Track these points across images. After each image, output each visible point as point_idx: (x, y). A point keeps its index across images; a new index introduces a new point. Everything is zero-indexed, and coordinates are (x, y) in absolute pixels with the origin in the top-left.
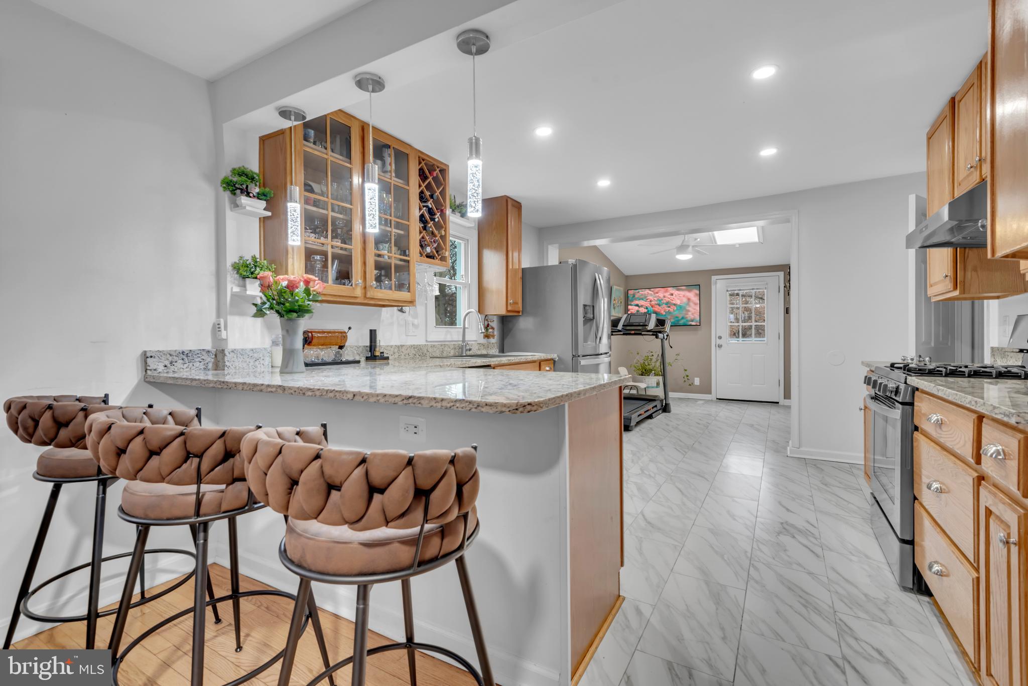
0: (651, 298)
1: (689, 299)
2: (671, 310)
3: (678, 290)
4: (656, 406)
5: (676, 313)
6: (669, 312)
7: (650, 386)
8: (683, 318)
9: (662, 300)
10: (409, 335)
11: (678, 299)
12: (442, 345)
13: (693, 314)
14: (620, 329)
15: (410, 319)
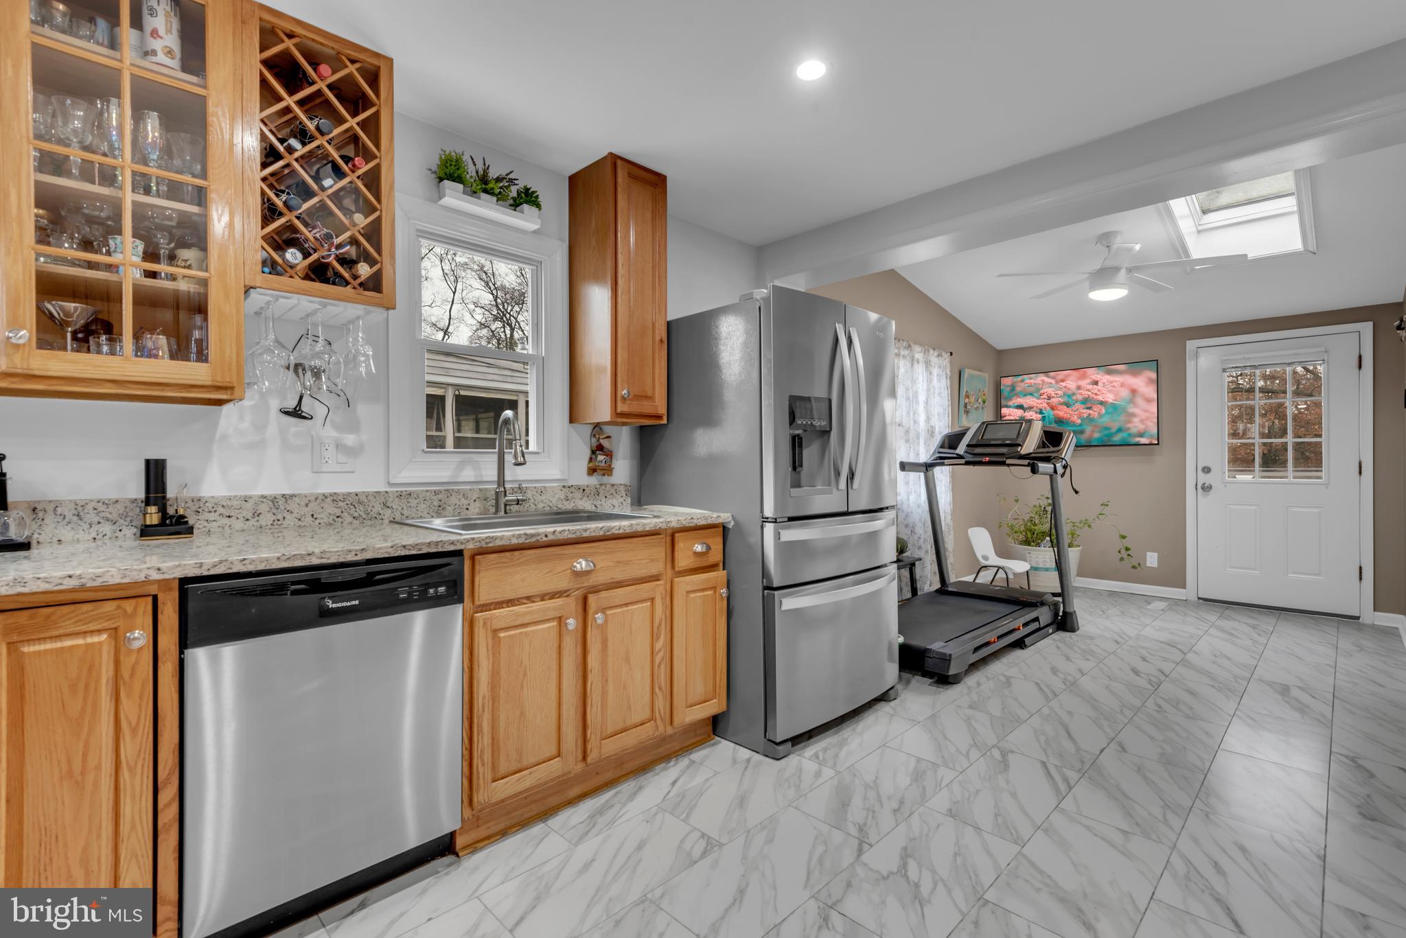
0: (1050, 391)
1: (1134, 392)
2: (1094, 413)
3: (1109, 373)
4: (1036, 619)
5: (1105, 420)
6: (1090, 419)
7: (1041, 566)
8: (1120, 430)
9: (1074, 394)
10: (324, 470)
11: (1110, 391)
12: (436, 493)
13: (1142, 421)
14: (962, 453)
15: (330, 433)
